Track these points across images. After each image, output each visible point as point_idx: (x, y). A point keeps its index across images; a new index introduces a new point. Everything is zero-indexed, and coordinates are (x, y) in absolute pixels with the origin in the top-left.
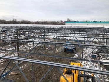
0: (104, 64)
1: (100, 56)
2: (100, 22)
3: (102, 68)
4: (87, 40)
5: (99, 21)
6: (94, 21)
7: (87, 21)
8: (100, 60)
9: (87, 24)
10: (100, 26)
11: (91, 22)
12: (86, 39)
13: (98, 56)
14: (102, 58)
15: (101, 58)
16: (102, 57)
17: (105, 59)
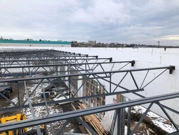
0: (60, 104)
1: (54, 93)
2: (49, 42)
3: (57, 111)
4: (28, 71)
5: (48, 40)
6: (40, 40)
7: (28, 40)
8: (54, 99)
9: (30, 44)
10: (49, 47)
11: (36, 42)
12: (27, 69)
13: (51, 94)
14: (57, 95)
15: (55, 96)
16: (55, 93)
17: (60, 96)
